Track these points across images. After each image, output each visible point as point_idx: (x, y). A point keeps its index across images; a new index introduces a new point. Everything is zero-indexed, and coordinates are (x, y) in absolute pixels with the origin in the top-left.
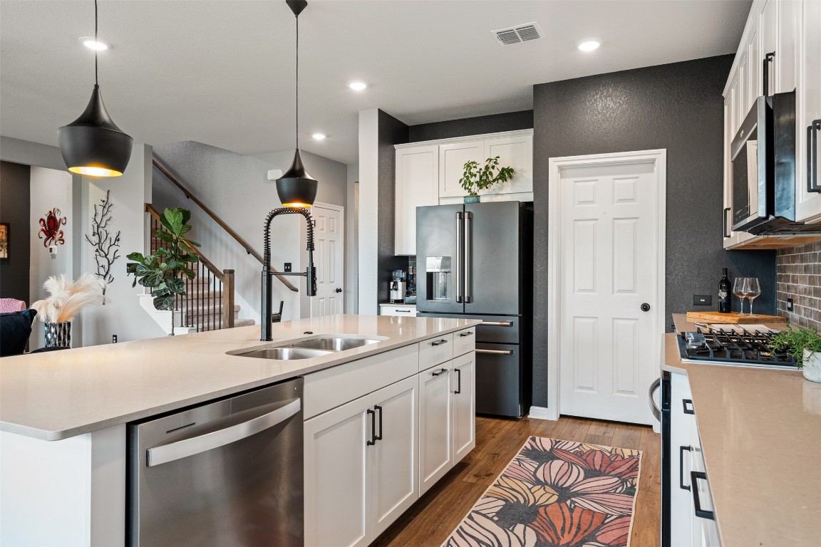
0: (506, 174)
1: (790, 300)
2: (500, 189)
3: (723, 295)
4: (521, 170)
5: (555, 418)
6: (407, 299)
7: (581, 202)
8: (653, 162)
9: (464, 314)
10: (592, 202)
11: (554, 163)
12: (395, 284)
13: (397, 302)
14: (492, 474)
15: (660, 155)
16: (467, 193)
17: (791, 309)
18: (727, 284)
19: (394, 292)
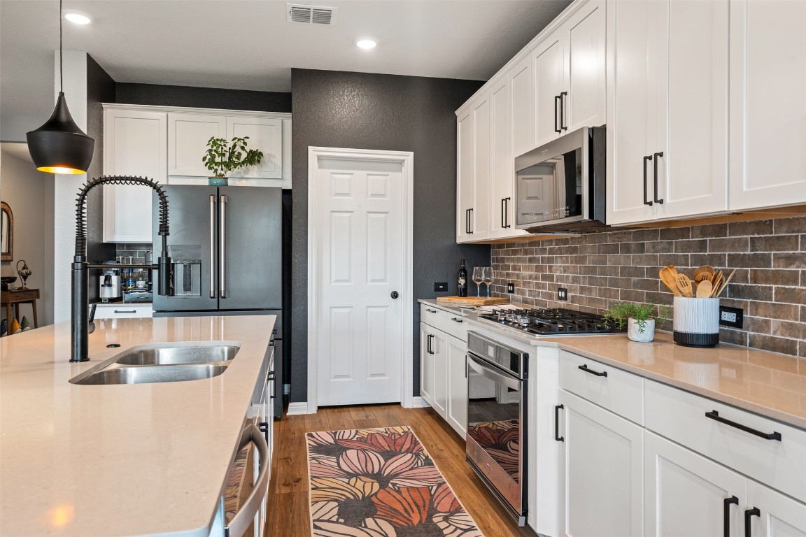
0: (254, 157)
1: (512, 285)
2: (246, 172)
3: (462, 281)
4: (270, 155)
5: (314, 411)
6: (127, 297)
7: (337, 194)
8: (401, 162)
9: (218, 310)
10: (347, 194)
11: (314, 152)
12: (108, 278)
13: (112, 301)
14: (300, 479)
15: (409, 157)
16: (211, 174)
17: (512, 292)
18: (465, 273)
19: (107, 288)
